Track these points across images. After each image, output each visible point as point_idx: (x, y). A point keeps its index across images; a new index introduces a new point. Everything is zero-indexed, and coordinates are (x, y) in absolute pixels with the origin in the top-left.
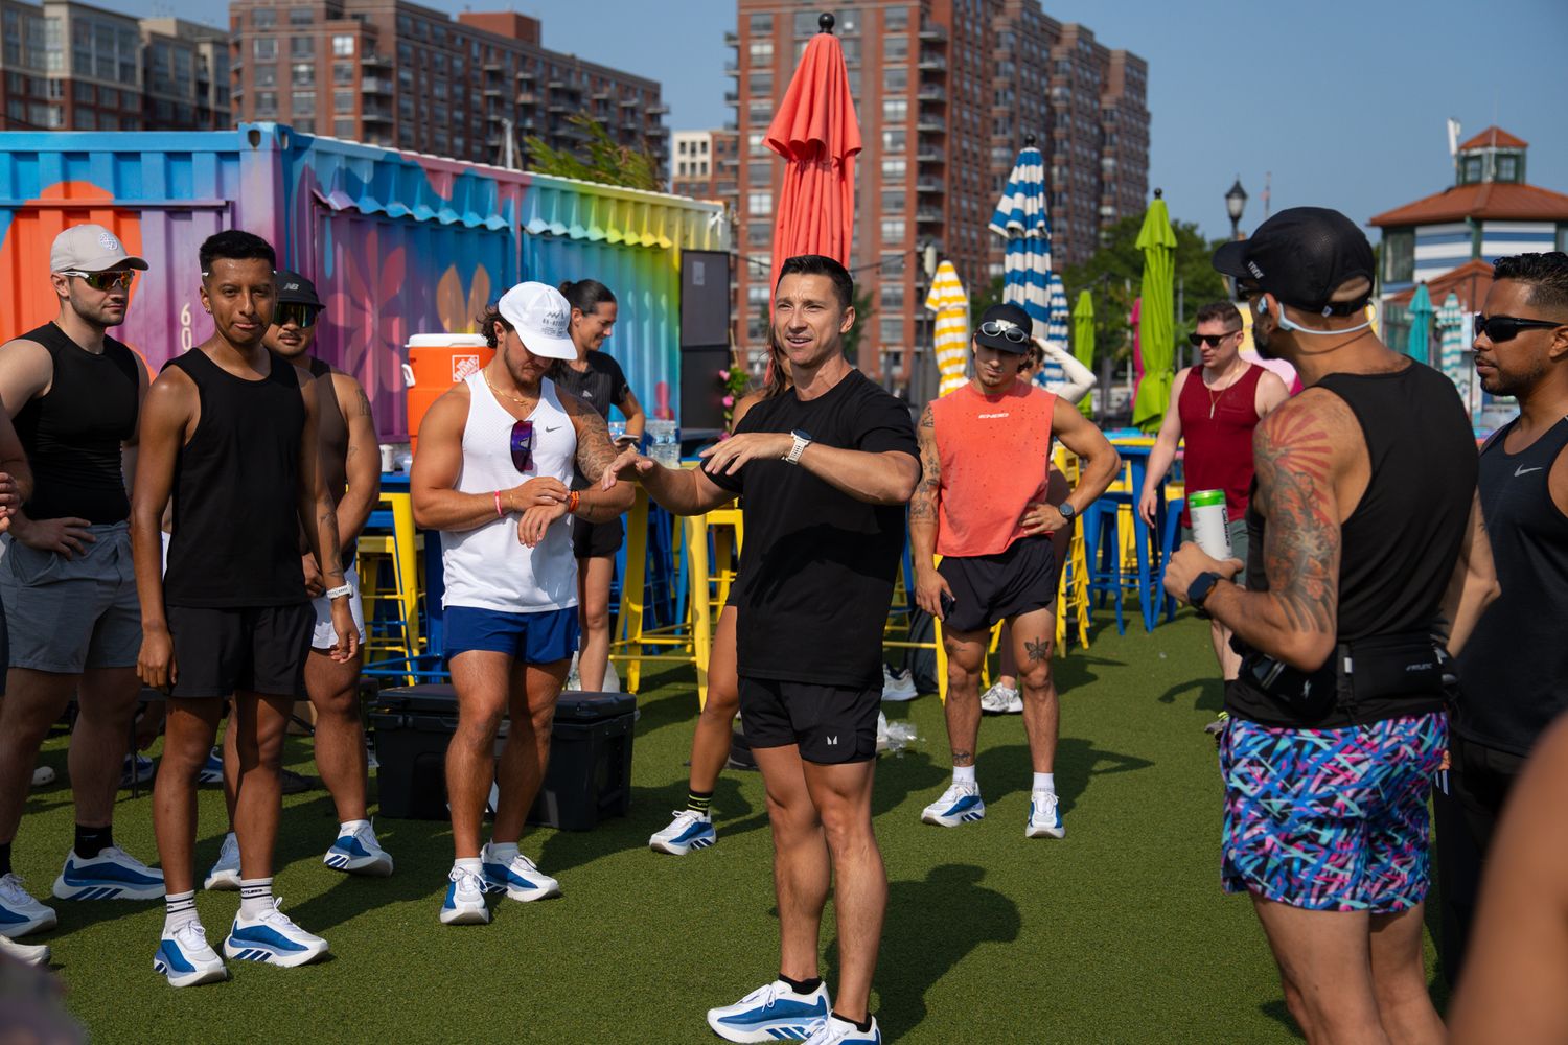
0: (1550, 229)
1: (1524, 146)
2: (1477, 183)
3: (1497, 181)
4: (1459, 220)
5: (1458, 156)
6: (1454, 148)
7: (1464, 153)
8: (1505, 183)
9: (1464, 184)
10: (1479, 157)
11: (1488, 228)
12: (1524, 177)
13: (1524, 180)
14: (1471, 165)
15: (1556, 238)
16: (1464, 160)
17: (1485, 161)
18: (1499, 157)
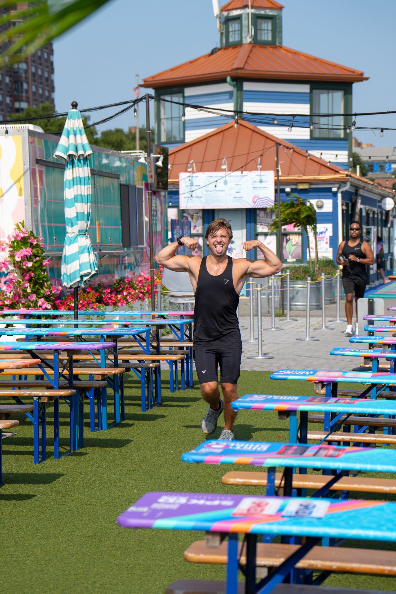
0: (305, 89)
1: (281, 8)
2: (239, 44)
3: (256, 43)
4: (220, 80)
5: (219, 17)
6: (216, 11)
7: (225, 14)
8: (264, 44)
9: (228, 46)
10: (238, 18)
11: (247, 86)
12: (281, 38)
13: (281, 43)
14: (234, 26)
15: (311, 101)
16: (227, 21)
17: (245, 22)
18: (257, 18)
